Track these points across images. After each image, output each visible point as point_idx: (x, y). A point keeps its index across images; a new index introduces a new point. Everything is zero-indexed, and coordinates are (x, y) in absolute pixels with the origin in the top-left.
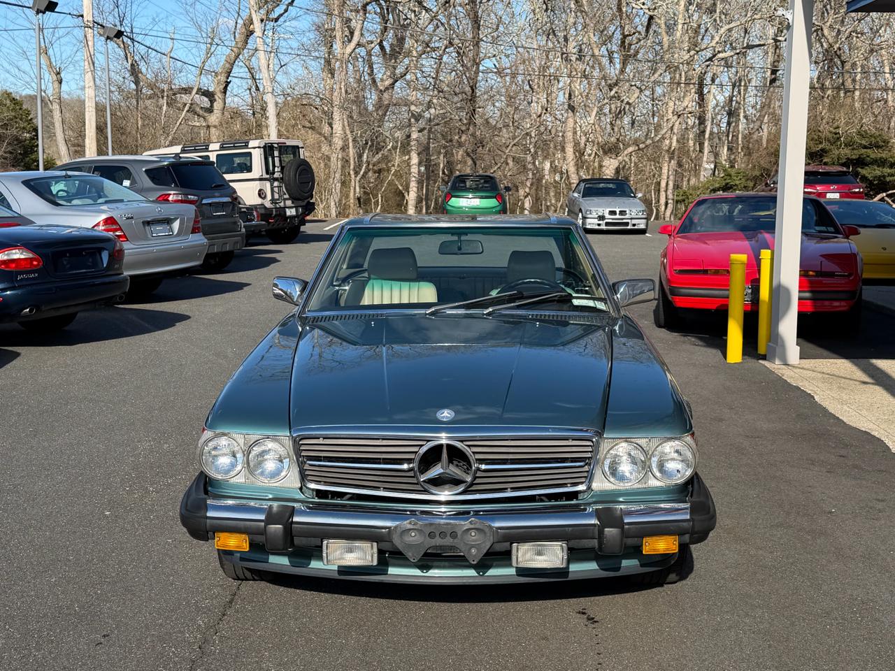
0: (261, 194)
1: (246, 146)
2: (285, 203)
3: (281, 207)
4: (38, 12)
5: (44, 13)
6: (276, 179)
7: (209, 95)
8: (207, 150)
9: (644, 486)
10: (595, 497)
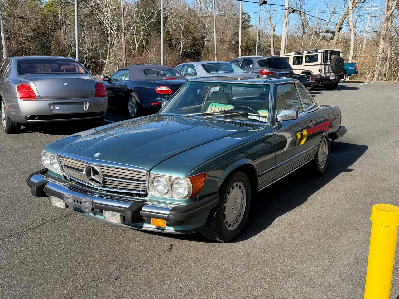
0: (320, 70)
1: (317, 52)
2: (330, 74)
3: (328, 76)
4: (260, 5)
5: (263, 5)
6: (328, 65)
7: (333, 33)
8: (303, 53)
9: (169, 197)
10: (149, 197)
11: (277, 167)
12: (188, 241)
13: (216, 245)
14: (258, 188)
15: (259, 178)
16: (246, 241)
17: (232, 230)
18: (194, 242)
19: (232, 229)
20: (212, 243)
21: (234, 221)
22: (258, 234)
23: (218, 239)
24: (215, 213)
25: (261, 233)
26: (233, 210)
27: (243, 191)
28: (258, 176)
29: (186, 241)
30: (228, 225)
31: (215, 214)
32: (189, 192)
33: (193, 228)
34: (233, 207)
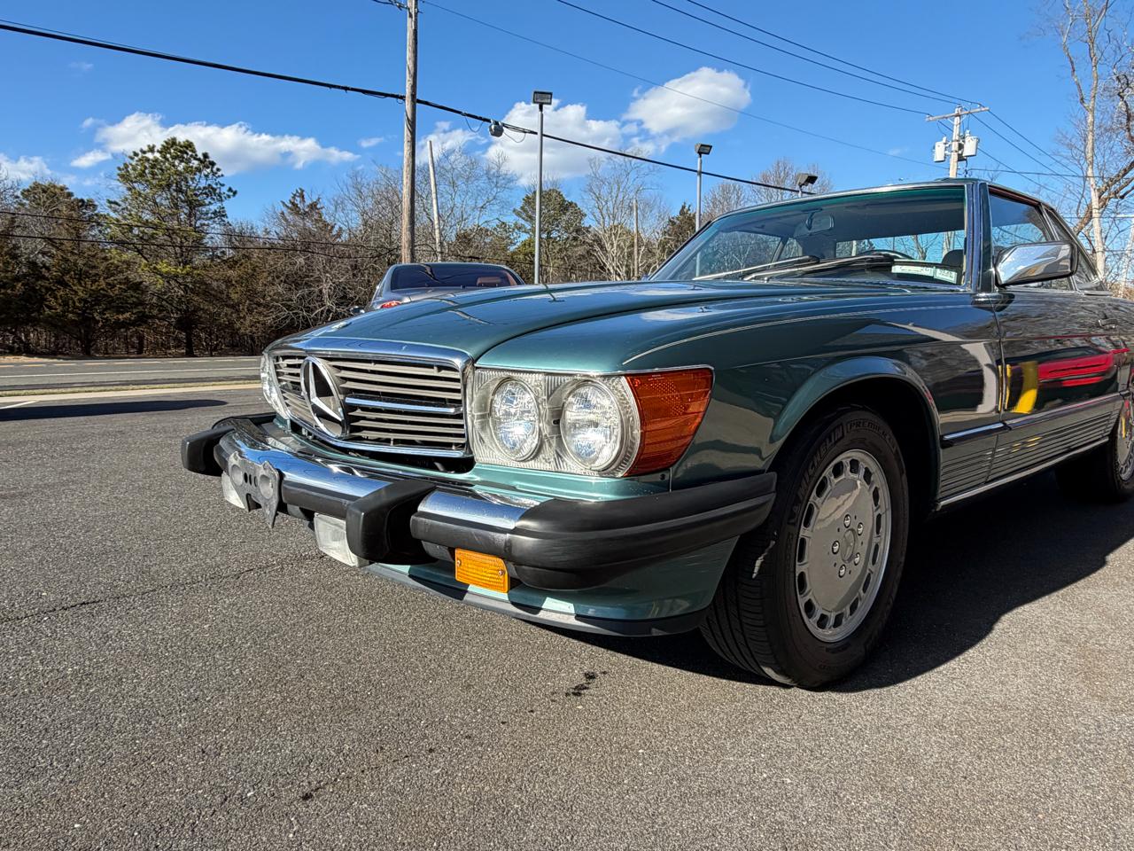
9: (548, 467)
10: (479, 472)
11: (1006, 427)
12: (656, 667)
13: (764, 694)
14: (935, 495)
15: (944, 455)
16: (893, 689)
17: (831, 639)
18: (679, 671)
19: (830, 635)
20: (748, 686)
21: (842, 604)
22: (941, 668)
23: (769, 672)
24: (757, 559)
25: (952, 664)
26: (838, 559)
27: (880, 492)
28: (939, 445)
29: (651, 665)
30: (817, 617)
31: (758, 563)
32: (625, 441)
33: (655, 617)
34: (836, 548)
